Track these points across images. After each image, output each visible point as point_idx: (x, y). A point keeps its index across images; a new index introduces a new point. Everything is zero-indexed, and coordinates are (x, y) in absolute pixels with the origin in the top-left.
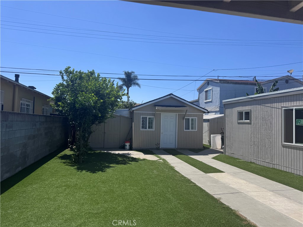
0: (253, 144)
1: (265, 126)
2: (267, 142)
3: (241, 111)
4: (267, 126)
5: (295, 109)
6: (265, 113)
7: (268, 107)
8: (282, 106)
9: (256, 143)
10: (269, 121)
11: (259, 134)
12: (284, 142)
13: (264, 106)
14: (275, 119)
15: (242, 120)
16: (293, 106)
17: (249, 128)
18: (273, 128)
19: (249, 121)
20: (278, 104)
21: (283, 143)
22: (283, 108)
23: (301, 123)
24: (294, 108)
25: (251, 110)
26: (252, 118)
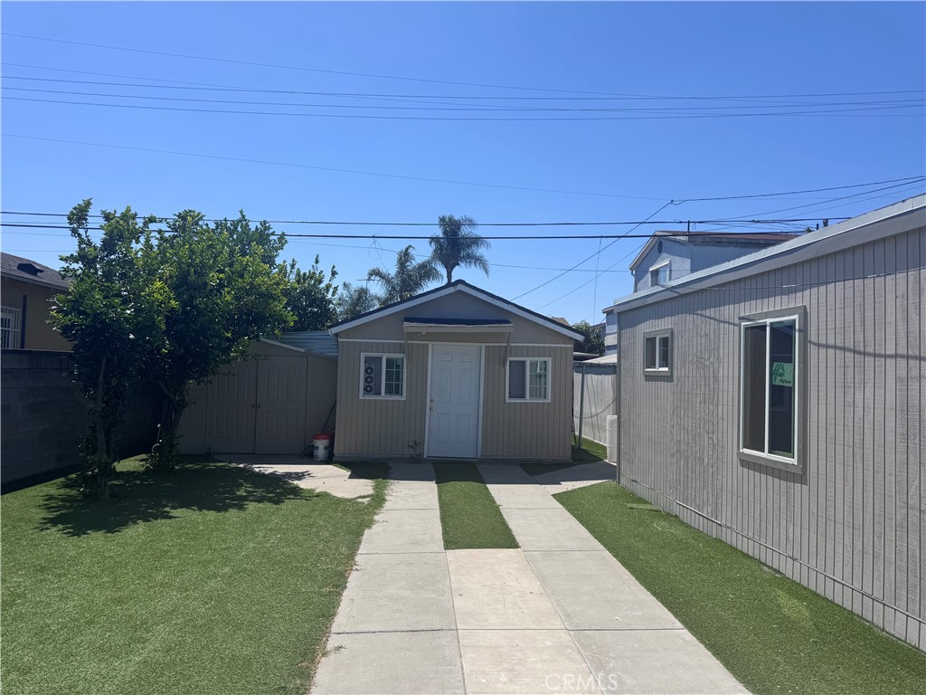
0: (675, 450)
1: (703, 388)
2: (706, 445)
3: (652, 336)
4: (707, 389)
5: (771, 323)
6: (703, 339)
7: (710, 318)
8: (742, 315)
9: (682, 446)
10: (711, 369)
11: (690, 415)
12: (745, 447)
13: (702, 315)
14: (726, 364)
15: (654, 366)
16: (767, 315)
17: (669, 394)
18: (720, 397)
19: (666, 369)
20: (732, 306)
21: (741, 451)
22: (743, 324)
23: (783, 378)
24: (769, 321)
25: (672, 333)
26: (675, 360)
